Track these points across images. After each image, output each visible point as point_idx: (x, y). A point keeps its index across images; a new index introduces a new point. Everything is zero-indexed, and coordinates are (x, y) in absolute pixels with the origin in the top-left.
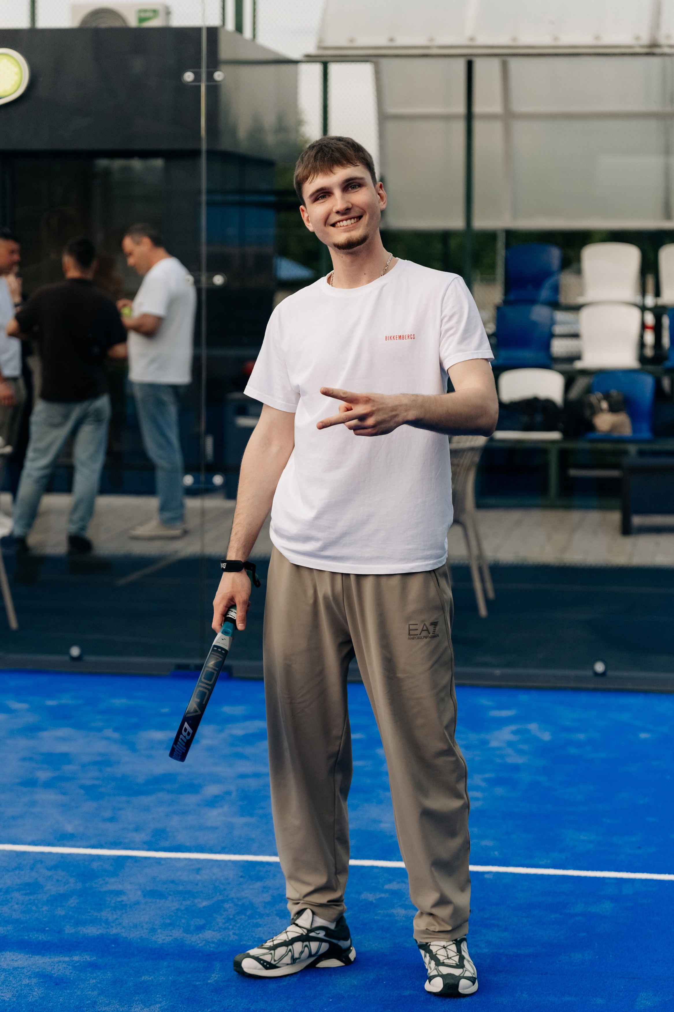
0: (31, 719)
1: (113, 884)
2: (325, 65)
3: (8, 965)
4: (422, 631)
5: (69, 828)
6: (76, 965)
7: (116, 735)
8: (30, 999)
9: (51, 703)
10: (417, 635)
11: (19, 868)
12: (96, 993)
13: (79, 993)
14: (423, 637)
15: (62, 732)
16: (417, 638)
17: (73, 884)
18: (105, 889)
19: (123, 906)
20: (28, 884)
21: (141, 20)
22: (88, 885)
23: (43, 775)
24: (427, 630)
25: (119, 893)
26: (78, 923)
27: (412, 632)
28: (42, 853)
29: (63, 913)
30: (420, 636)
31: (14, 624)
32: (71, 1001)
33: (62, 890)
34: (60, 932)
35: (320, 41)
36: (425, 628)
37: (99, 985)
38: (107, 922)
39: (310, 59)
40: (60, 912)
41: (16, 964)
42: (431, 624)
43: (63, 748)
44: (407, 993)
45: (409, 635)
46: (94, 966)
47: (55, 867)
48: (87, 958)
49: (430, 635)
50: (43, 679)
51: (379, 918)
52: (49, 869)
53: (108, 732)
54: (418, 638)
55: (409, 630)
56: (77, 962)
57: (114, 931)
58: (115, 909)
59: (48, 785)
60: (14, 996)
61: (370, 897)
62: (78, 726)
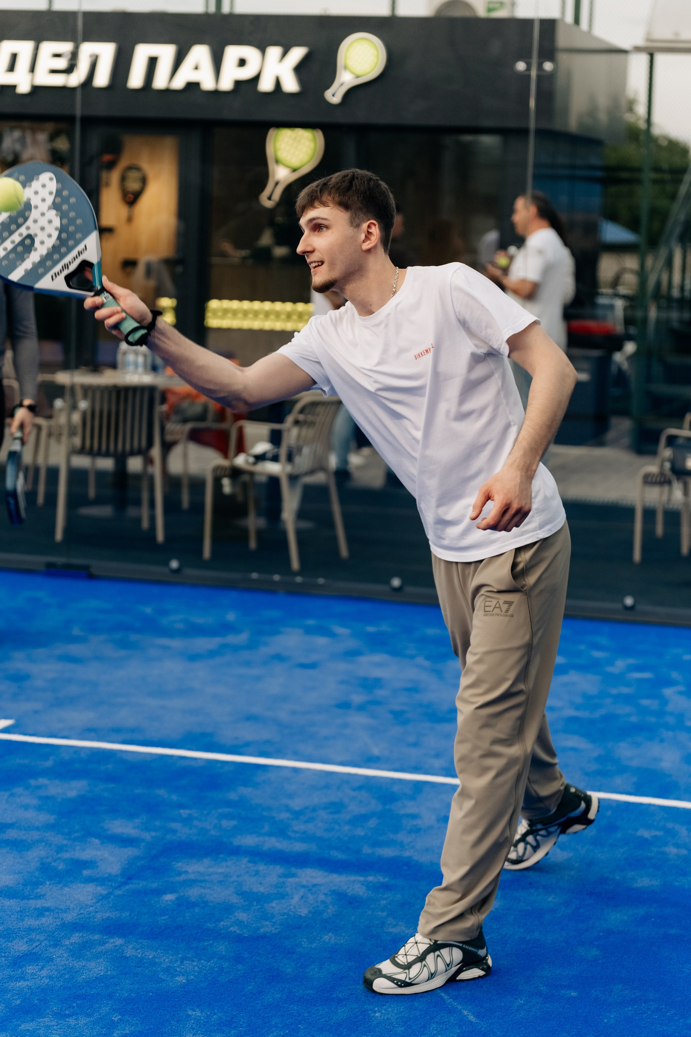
0: (352, 644)
1: (411, 808)
2: (652, 56)
3: (307, 881)
4: (494, 608)
5: (376, 751)
6: (370, 885)
7: (427, 663)
8: (325, 916)
9: (371, 629)
10: (490, 611)
11: (327, 787)
12: (385, 914)
13: (369, 913)
14: (494, 614)
15: (378, 658)
16: (489, 614)
17: (375, 806)
18: (402, 812)
19: (417, 830)
20: (333, 804)
21: (490, 10)
22: (387, 807)
23: (358, 698)
24: (500, 607)
25: (414, 816)
26: (376, 844)
27: (487, 609)
28: (349, 775)
29: (362, 833)
30: (492, 613)
31: (344, 551)
32: (362, 921)
33: (363, 810)
34: (358, 852)
35: (649, 33)
36: (498, 606)
37: (389, 907)
38: (402, 845)
39: (638, 49)
40: (360, 832)
41: (315, 881)
42: (505, 602)
43: (377, 673)
44: (673, 931)
45: (485, 612)
46: (386, 887)
47: (360, 788)
48: (382, 879)
49: (502, 613)
50: (365, 606)
51: (652, 855)
52: (354, 790)
53: (420, 660)
54: (491, 615)
55: (485, 606)
56: (371, 882)
57: (407, 854)
58: (410, 832)
59: (361, 708)
60: (310, 912)
61: (646, 834)
62: (394, 653)
